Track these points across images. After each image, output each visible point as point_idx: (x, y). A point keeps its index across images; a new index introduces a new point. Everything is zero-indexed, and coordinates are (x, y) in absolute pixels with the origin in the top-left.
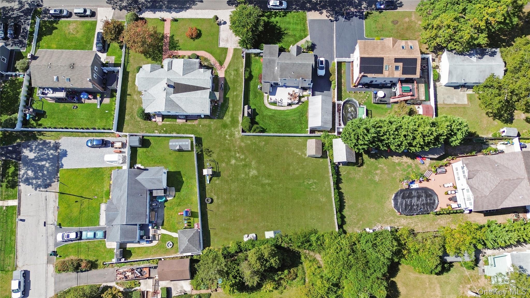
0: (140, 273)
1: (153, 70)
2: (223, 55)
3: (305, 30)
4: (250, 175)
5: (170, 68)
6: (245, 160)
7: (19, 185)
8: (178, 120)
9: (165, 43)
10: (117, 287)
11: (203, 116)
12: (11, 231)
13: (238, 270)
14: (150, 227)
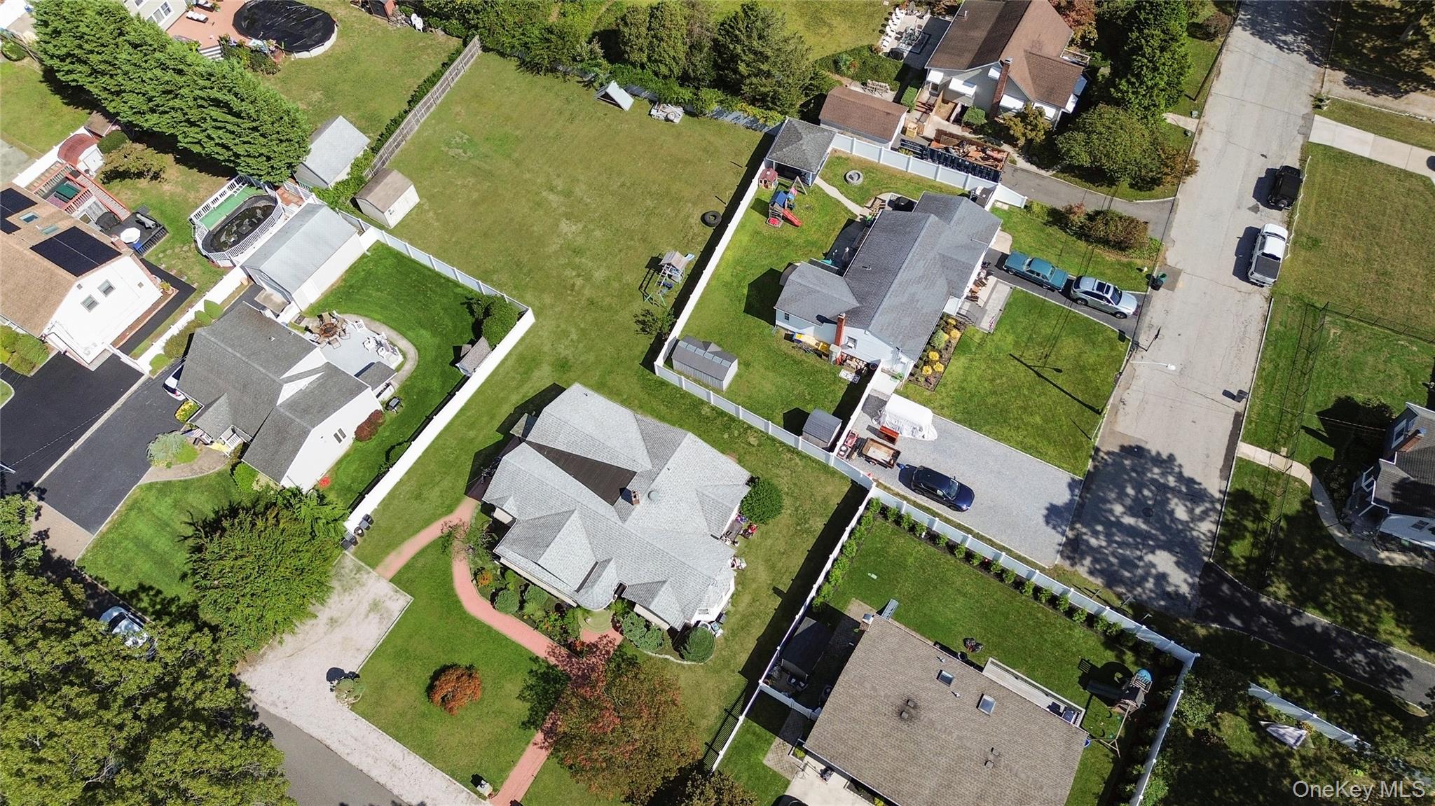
1: (653, 589)
2: (420, 565)
3: (135, 507)
5: (596, 571)
12: (1271, 386)
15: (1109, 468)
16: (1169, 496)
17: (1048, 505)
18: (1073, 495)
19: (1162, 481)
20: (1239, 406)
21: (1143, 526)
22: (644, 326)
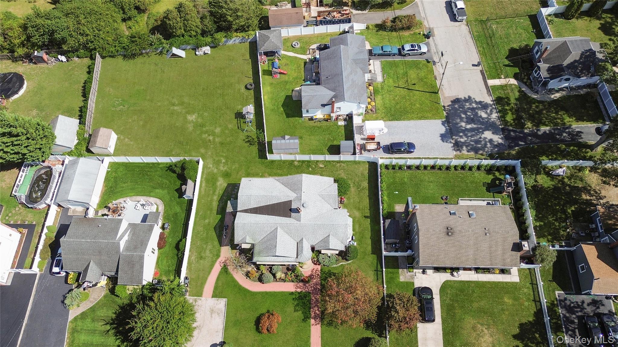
1: (326, 241)
5: (299, 246)
6: (202, 133)
7: (493, 101)
15: (452, 111)
16: (477, 111)
17: (440, 135)
18: (445, 127)
19: (471, 107)
20: (480, 68)
21: (475, 126)
22: (250, 142)
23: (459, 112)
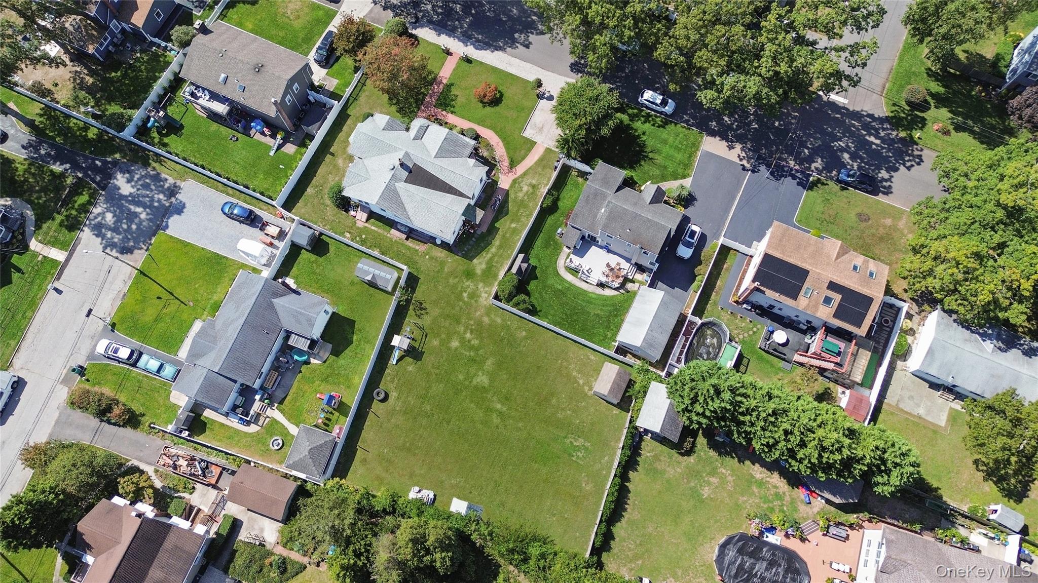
0: (203, 470)
1: (388, 127)
2: (523, 152)
3: (687, 165)
4: (474, 382)
5: (419, 136)
6: (477, 350)
7: (82, 230)
8: (393, 231)
9: (433, 92)
10: (154, 477)
11: (439, 242)
12: (32, 300)
13: (370, 545)
14: (257, 397)
15: (143, 240)
18: (167, 222)
19: (114, 235)
20: (57, 285)
22: (421, 307)
23: (134, 235)
